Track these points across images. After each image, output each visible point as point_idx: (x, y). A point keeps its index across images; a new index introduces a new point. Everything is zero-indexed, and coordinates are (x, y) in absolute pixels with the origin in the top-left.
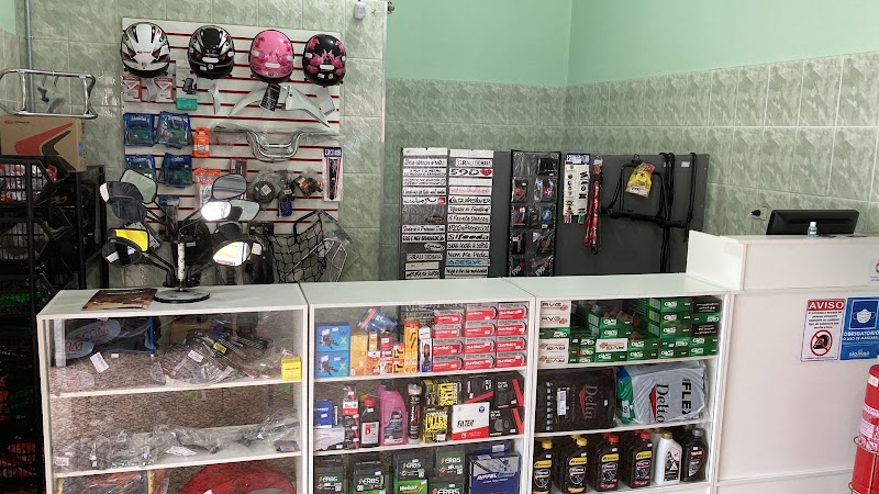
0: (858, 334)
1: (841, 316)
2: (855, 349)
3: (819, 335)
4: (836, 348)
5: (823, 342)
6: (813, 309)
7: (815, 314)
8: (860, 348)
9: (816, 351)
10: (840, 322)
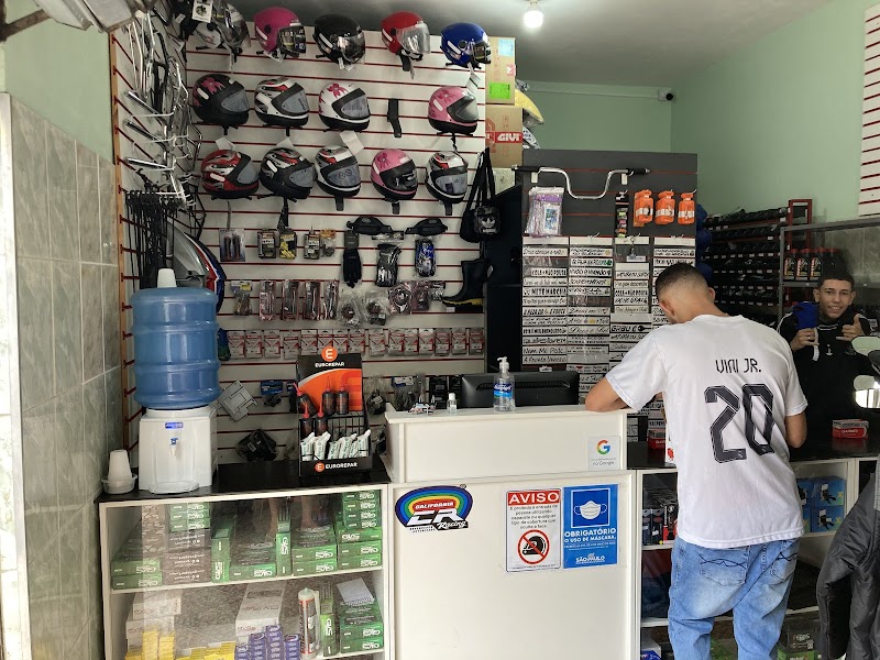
0: (586, 533)
1: (557, 511)
2: (584, 553)
3: (529, 537)
4: (555, 553)
5: (537, 546)
6: (515, 503)
7: (520, 508)
8: (592, 551)
9: (528, 557)
10: (557, 518)
